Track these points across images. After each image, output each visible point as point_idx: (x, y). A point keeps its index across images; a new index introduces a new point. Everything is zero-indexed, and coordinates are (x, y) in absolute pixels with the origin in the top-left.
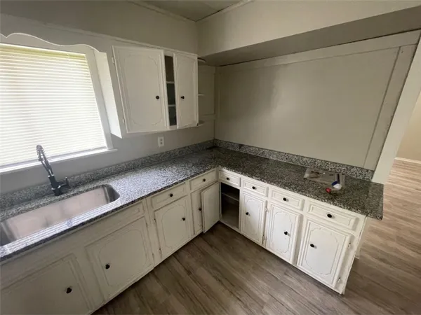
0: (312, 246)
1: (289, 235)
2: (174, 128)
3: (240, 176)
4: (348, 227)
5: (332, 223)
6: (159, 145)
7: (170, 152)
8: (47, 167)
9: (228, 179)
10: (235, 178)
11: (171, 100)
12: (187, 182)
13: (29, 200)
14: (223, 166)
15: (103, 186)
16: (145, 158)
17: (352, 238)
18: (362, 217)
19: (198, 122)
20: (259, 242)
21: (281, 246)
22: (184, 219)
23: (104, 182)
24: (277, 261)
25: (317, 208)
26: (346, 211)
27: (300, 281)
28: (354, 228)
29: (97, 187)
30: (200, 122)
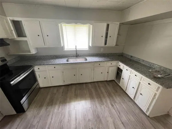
0: (141, 94)
1: (134, 89)
2: (105, 46)
3: (124, 65)
4: (155, 89)
5: (150, 87)
6: (101, 51)
7: (104, 53)
8: (76, 51)
9: (120, 65)
10: (122, 66)
11: (106, 37)
12: (105, 62)
13: (72, 57)
14: (119, 61)
15: (85, 58)
16: (96, 54)
17: (156, 94)
18: (161, 87)
19: (115, 45)
20: (124, 90)
21: (131, 92)
22: (102, 73)
23: (85, 57)
24: (128, 98)
25: (145, 80)
26: (155, 83)
27: (133, 105)
28: (157, 91)
29: (84, 58)
30: (116, 45)
